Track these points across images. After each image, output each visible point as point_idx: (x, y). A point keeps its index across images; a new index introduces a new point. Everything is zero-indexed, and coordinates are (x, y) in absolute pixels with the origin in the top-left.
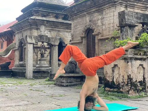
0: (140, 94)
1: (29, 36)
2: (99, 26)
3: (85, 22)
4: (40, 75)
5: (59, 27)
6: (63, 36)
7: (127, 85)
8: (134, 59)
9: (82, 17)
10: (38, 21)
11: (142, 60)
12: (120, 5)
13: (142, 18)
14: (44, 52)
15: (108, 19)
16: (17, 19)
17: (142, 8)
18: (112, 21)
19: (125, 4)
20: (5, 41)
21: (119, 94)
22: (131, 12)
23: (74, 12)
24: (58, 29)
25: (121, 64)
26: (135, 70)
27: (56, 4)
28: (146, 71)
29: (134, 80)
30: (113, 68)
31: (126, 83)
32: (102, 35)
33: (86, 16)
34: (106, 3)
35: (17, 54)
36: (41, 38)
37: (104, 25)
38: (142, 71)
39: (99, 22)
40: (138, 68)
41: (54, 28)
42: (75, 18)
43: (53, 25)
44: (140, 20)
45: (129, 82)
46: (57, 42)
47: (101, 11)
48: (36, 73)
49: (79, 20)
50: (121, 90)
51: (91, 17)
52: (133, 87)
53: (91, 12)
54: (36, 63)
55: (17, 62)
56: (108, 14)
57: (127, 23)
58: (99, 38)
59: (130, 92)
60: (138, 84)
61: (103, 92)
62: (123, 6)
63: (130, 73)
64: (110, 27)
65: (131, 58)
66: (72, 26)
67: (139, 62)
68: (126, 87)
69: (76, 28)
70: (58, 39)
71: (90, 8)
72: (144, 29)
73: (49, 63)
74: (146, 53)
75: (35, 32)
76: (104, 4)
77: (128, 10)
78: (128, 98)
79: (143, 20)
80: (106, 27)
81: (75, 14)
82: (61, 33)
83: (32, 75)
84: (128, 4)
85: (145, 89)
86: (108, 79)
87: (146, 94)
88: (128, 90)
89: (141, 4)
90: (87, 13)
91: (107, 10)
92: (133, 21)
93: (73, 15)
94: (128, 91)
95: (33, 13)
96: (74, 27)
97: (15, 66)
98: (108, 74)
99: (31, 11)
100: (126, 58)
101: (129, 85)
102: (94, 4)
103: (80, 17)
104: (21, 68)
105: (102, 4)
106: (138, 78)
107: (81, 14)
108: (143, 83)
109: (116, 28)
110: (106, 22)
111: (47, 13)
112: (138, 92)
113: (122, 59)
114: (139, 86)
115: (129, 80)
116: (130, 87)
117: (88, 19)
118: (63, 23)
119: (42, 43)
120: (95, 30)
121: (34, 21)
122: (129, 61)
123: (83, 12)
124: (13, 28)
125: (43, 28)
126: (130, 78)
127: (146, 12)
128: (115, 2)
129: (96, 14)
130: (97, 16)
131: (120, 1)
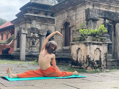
0: (96, 70)
1: (23, 28)
2: (74, 20)
3: (64, 17)
4: (31, 58)
5: (47, 22)
6: (51, 29)
7: (86, 63)
8: (92, 44)
9: (62, 13)
10: (31, 17)
11: (98, 45)
12: (88, 4)
13: (103, 14)
14: (34, 41)
15: (80, 15)
16: (16, 15)
17: (107, 7)
18: (83, 16)
19: (93, 3)
20: (9, 33)
21: (80, 69)
22: (95, 10)
23: (56, 9)
24: (47, 24)
25: (83, 47)
26: (93, 52)
27: (46, 4)
28: (102, 53)
29: (92, 59)
30: (77, 50)
31: (86, 61)
32: (75, 27)
33: (65, 13)
34: (79, 3)
35: (16, 42)
36: (33, 30)
37: (77, 19)
38: (99, 53)
39: (74, 17)
40: (95, 50)
41: (43, 22)
42: (57, 14)
43: (43, 21)
44: (102, 15)
45: (88, 61)
46: (45, 33)
47: (75, 9)
48: (29, 57)
49: (60, 16)
50: (82, 66)
51: (68, 13)
52: (90, 65)
53: (68, 10)
54: (29, 49)
55: (15, 49)
56: (80, 11)
57: (91, 17)
58: (73, 30)
59: (88, 68)
60: (95, 62)
61: (70, 69)
62: (91, 5)
63: (88, 54)
64: (81, 21)
65: (89, 43)
66: (55, 21)
67: (96, 46)
68: (85, 65)
69: (58, 22)
70: (46, 31)
71: (68, 6)
72: (105, 22)
73: (39, 49)
74: (103, 40)
75: (29, 25)
76: (77, 3)
77: (95, 8)
78: (86, 72)
79: (105, 15)
80: (79, 21)
81: (57, 11)
82: (49, 27)
83: (24, 58)
84: (95, 3)
85: (101, 66)
86: (74, 59)
87: (101, 70)
88: (86, 66)
89: (106, 3)
90: (66, 11)
91: (79, 8)
92: (96, 16)
93: (56, 12)
94: (87, 68)
95: (28, 11)
96: (57, 21)
97: (14, 52)
98: (74, 55)
99: (26, 9)
100: (86, 43)
101: (87, 63)
102: (71, 4)
103: (61, 14)
104: (18, 53)
105: (76, 3)
106: (96, 58)
107: (61, 12)
108: (99, 62)
109: (85, 22)
110: (78, 17)
111: (39, 11)
112: (94, 68)
113: (83, 44)
114: (96, 64)
115: (87, 59)
116: (88, 64)
117: (66, 15)
118: (51, 19)
119: (33, 34)
120: (71, 23)
121: (27, 17)
122: (88, 45)
123: (63, 10)
124: (13, 22)
125: (34, 22)
126: (88, 58)
127: (110, 10)
128: (85, 2)
129: (72, 11)
130: (72, 13)
131: (89, 1)
